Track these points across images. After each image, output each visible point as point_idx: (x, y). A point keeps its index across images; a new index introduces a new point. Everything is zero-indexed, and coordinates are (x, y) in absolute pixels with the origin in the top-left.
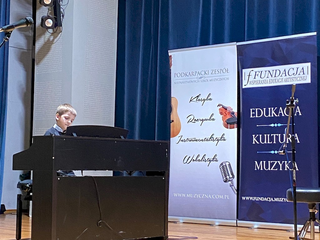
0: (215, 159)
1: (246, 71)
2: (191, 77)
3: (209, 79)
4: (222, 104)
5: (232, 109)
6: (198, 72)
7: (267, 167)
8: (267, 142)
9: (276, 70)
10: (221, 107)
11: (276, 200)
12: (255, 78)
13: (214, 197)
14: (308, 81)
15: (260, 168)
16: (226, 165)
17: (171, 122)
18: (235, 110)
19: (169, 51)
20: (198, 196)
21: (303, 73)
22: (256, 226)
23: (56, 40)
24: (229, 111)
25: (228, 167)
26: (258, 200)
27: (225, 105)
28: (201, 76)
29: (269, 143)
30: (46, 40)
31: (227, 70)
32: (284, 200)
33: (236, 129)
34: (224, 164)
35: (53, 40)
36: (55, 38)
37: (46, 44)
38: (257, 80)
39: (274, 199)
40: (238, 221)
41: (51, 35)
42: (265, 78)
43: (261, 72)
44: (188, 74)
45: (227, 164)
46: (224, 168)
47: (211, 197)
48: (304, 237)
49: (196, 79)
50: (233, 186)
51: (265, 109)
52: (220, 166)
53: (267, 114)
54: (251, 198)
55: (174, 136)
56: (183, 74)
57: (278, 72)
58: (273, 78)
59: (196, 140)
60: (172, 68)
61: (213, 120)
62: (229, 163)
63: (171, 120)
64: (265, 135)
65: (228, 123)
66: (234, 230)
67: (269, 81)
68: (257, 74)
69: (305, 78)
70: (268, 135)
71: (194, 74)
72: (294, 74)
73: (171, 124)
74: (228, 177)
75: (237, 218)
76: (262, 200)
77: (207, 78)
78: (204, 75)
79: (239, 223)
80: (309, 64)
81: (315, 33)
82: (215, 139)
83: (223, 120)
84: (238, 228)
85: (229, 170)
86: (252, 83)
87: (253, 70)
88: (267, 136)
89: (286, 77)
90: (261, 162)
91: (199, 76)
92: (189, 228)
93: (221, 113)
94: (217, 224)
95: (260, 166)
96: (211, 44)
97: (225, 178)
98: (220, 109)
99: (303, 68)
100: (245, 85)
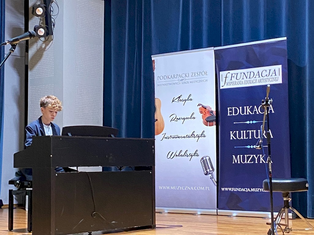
0: (196, 154)
1: (223, 74)
2: (173, 80)
3: (189, 81)
4: (201, 104)
5: (211, 108)
6: (179, 75)
7: (244, 161)
8: (243, 137)
9: (250, 72)
10: (201, 106)
11: (253, 190)
12: (231, 80)
13: (196, 188)
14: (280, 81)
15: (237, 162)
16: (206, 160)
17: (155, 121)
18: (214, 109)
19: (152, 56)
20: (181, 188)
21: (275, 74)
22: (235, 215)
23: (47, 47)
24: (208, 110)
25: (208, 161)
26: (236, 190)
27: (205, 105)
28: (182, 78)
29: (245, 138)
30: (38, 47)
31: (205, 73)
32: (259, 190)
33: (215, 127)
34: (205, 159)
35: (45, 48)
36: (46, 45)
37: (38, 51)
38: (233, 81)
39: (250, 190)
40: (218, 210)
41: (43, 43)
42: (240, 80)
43: (237, 74)
44: (170, 77)
45: (208, 158)
46: (204, 162)
47: (194, 188)
48: (280, 222)
49: (177, 81)
50: (213, 178)
51: (241, 108)
52: (201, 161)
53: (243, 112)
54: (230, 189)
55: (158, 134)
56: (165, 77)
58: (248, 79)
59: (179, 137)
60: (155, 72)
61: (194, 118)
62: (209, 157)
63: (155, 119)
64: (242, 132)
65: (207, 121)
66: (215, 218)
67: (245, 82)
68: (233, 76)
69: (277, 79)
70: (245, 131)
71: (176, 77)
72: (267, 75)
73: (156, 123)
74: (208, 170)
75: (217, 207)
76: (240, 191)
77: (188, 81)
78: (185, 78)
79: (220, 212)
80: (280, 66)
81: (285, 38)
82: (195, 136)
83: (203, 118)
84: (219, 217)
85: (209, 164)
86: (229, 84)
87: (229, 73)
88: (243, 133)
89: (259, 78)
90: (238, 156)
91: (180, 79)
92: (174, 218)
93: (201, 112)
94: (199, 213)
95: (237, 159)
96: (190, 49)
97: (205, 171)
98: (200, 109)
99: (275, 70)
100: (222, 86)
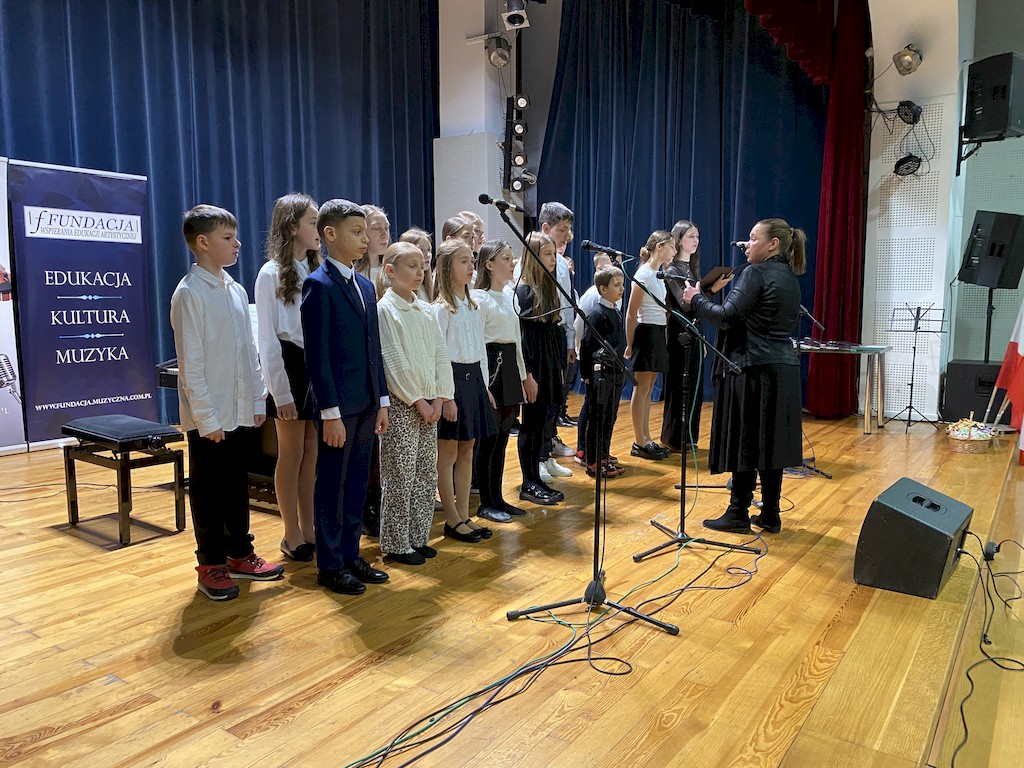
5: (4, 269)
7: (78, 358)
8: (76, 321)
11: (96, 402)
15: (66, 360)
24: (1, 271)
25: (3, 363)
26: (64, 406)
29: (79, 322)
32: (107, 400)
39: (92, 402)
40: (29, 444)
42: (68, 227)
45: (3, 357)
51: (69, 273)
54: (53, 406)
57: (90, 222)
64: (73, 312)
70: (78, 312)
74: (5, 379)
75: (27, 439)
76: (71, 406)
79: (32, 447)
81: (145, 178)
84: (32, 455)
85: (5, 368)
88: (76, 314)
90: (68, 351)
95: (65, 357)
